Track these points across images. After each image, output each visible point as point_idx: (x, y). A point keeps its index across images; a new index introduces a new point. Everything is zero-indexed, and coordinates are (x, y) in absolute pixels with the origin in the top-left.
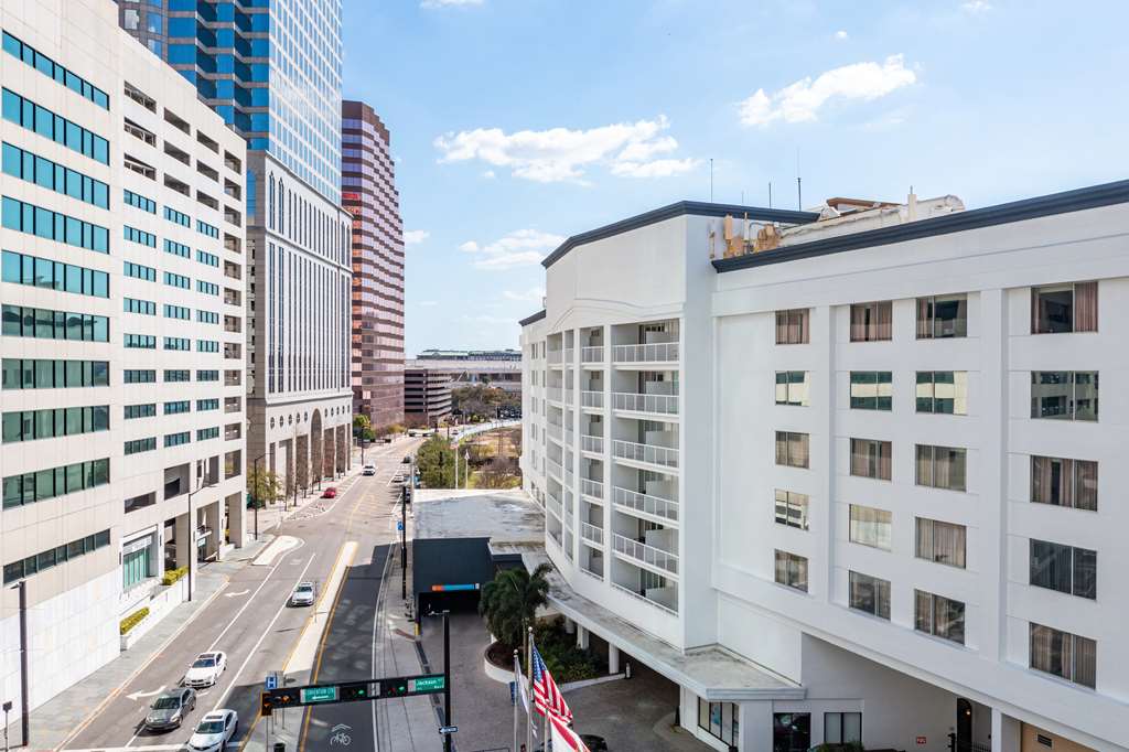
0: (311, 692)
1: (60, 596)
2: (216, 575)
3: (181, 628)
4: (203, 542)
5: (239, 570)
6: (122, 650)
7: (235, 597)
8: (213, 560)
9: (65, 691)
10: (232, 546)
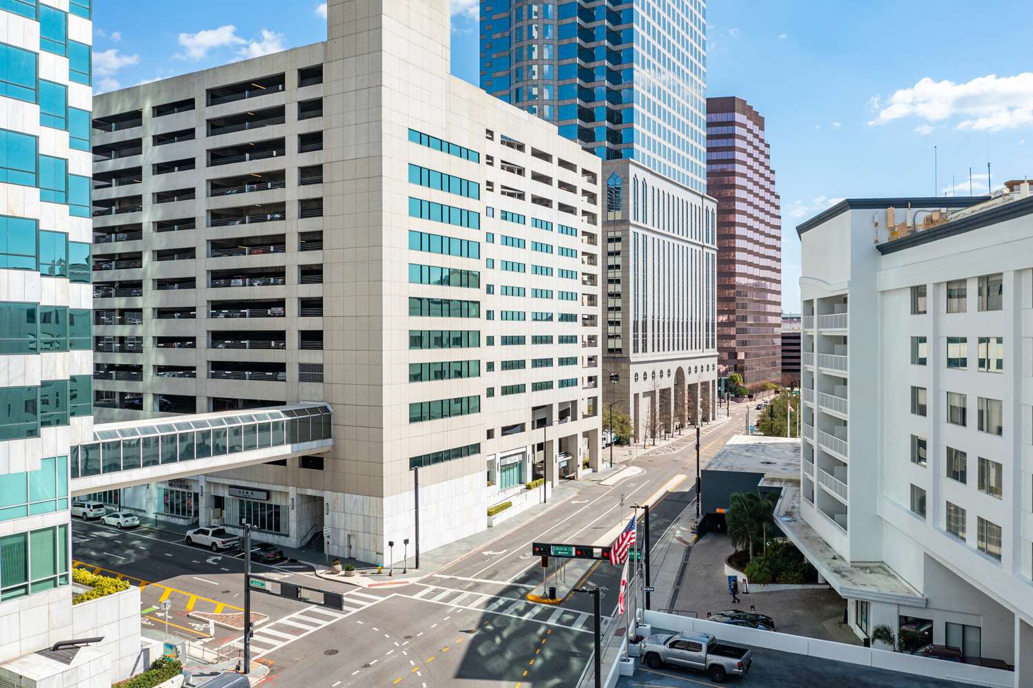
0: (557, 549)
1: (445, 482)
2: (570, 489)
3: (532, 519)
4: (564, 464)
5: (589, 487)
6: (488, 527)
7: (576, 503)
8: (573, 478)
9: (448, 544)
10: (591, 470)
